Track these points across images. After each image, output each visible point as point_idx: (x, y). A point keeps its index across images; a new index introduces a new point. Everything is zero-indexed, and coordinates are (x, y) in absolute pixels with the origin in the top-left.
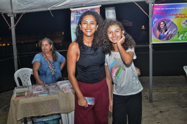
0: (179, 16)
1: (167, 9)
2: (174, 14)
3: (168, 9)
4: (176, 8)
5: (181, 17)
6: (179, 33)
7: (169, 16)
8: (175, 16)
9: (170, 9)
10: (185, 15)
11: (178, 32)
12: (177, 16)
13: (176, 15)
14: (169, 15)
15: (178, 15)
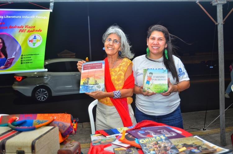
0: (25, 30)
1: (7, 17)
2: (18, 26)
3: (10, 17)
4: (22, 17)
5: (29, 31)
6: (23, 57)
7: (10, 29)
8: (20, 29)
9: (13, 17)
10: (34, 27)
11: (22, 55)
12: (22, 29)
13: (20, 27)
14: (11, 27)
15: (24, 28)
